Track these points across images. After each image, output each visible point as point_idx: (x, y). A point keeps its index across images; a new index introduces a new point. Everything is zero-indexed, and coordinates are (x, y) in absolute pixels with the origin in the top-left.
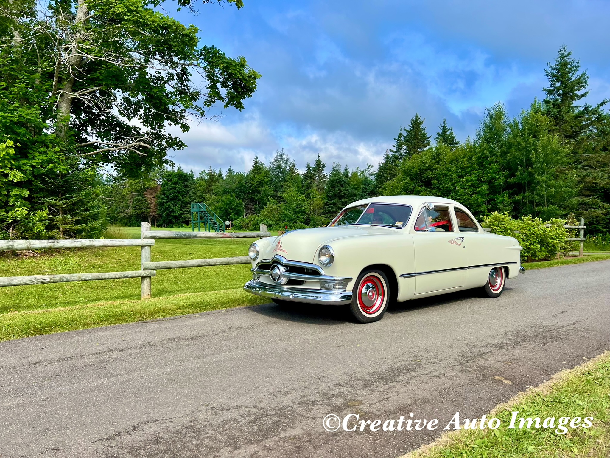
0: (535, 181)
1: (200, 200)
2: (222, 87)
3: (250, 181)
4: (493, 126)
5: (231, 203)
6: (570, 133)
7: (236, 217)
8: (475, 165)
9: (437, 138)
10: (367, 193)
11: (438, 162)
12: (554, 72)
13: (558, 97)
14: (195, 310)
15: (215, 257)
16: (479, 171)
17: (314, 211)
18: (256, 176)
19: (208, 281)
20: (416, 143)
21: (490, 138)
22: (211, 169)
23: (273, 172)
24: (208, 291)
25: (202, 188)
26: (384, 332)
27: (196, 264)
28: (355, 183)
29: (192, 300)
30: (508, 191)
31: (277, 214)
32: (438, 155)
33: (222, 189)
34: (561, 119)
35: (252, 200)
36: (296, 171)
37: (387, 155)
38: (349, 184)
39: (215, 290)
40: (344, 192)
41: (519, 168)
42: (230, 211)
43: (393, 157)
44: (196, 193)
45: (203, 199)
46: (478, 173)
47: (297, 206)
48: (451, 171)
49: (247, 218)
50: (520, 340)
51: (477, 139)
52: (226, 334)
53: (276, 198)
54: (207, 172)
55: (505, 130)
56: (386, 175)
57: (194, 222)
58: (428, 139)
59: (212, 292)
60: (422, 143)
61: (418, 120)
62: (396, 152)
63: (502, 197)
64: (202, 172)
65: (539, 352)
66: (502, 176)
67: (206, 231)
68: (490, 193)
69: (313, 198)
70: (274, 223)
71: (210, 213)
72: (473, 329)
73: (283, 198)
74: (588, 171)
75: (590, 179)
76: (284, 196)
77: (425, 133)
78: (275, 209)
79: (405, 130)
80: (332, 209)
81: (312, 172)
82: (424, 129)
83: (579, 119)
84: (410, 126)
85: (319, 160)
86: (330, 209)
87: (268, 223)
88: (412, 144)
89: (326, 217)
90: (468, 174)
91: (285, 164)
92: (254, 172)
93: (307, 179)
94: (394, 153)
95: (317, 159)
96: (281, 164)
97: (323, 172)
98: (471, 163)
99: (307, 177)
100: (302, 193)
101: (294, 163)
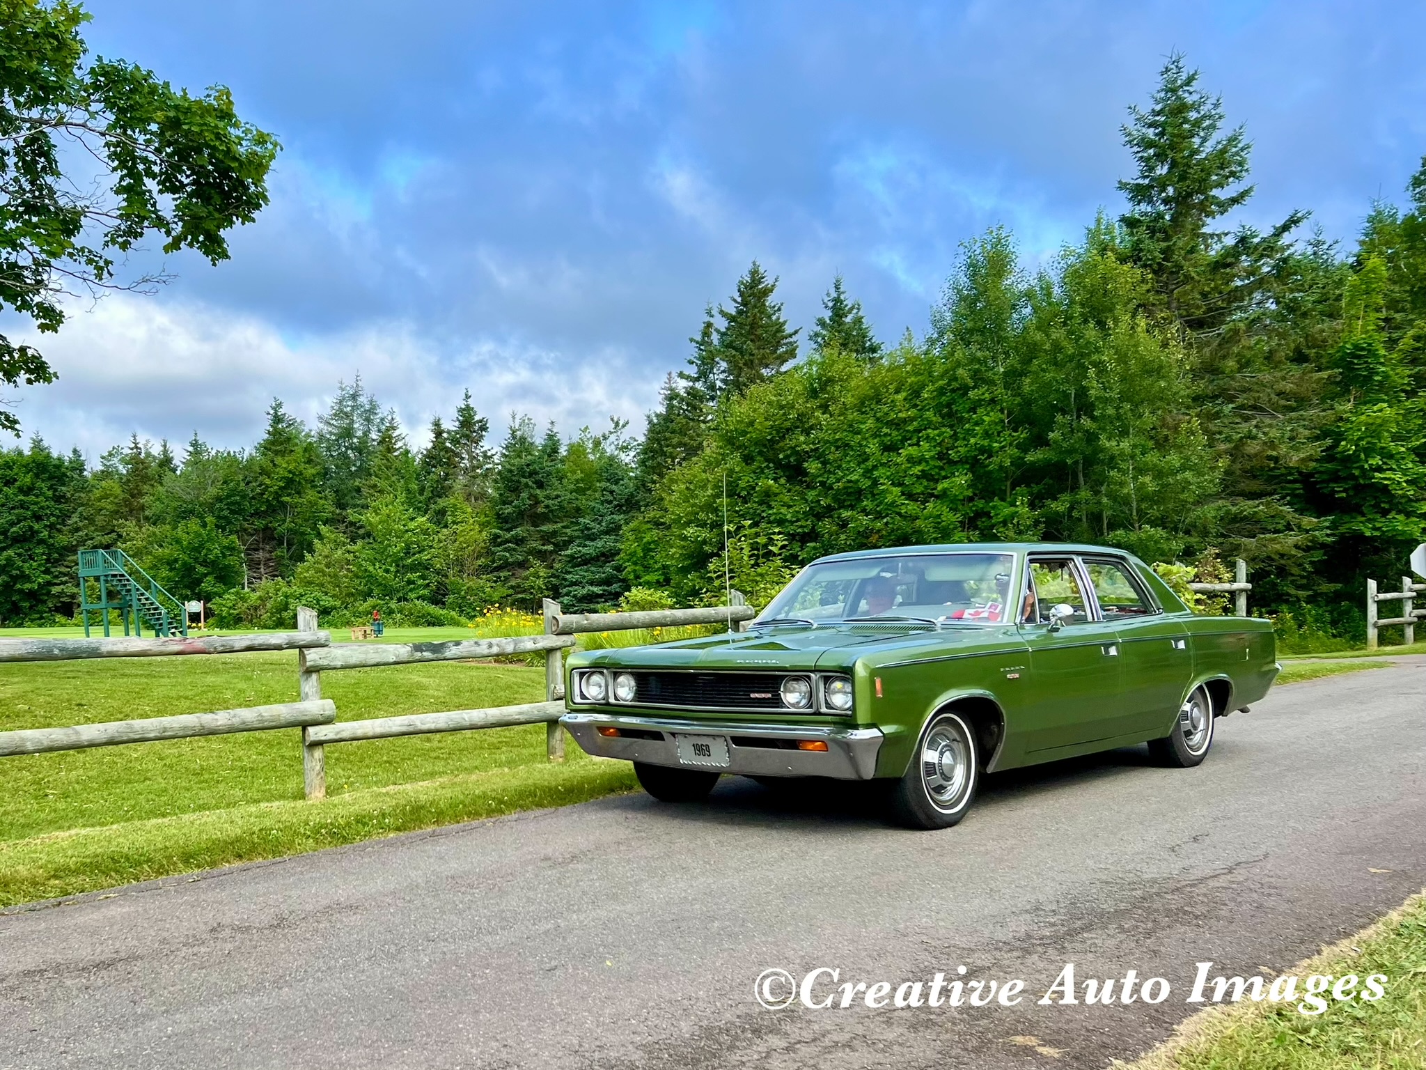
0: (1101, 456)
1: (107, 539)
2: (161, 192)
3: (260, 478)
4: (981, 294)
5: (202, 546)
6: (1199, 313)
7: (220, 588)
8: (929, 414)
9: (817, 335)
10: (616, 506)
11: (824, 406)
12: (1151, 133)
13: (1162, 208)
14: (103, 880)
15: (160, 713)
16: (943, 429)
17: (459, 563)
18: (278, 460)
19: (139, 787)
20: (755, 352)
21: (971, 331)
22: (136, 444)
23: (328, 449)
24: (140, 818)
25: (112, 503)
26: (684, 919)
27: (103, 737)
28: (579, 475)
29: (92, 849)
30: (1028, 486)
31: (346, 576)
32: (825, 383)
33: (176, 504)
34: (1172, 273)
35: (268, 536)
36: (399, 444)
37: (671, 389)
38: (561, 479)
39: (164, 815)
40: (546, 502)
41: (1059, 417)
42: (201, 569)
43: (689, 394)
44: (90, 520)
45: (114, 535)
46: (938, 436)
47: (408, 552)
48: (858, 433)
49: (253, 590)
50: (1079, 923)
51: (935, 336)
52: (203, 950)
53: (342, 527)
54: (125, 451)
55: (1014, 307)
56: (669, 450)
57: (90, 607)
59: (154, 821)
60: (778, 350)
61: (760, 282)
62: (698, 379)
63: (1013, 504)
64: (110, 454)
65: (1136, 959)
66: (1011, 445)
67: (127, 634)
68: (975, 494)
69: (454, 523)
70: (338, 603)
71: (139, 578)
72: (942, 898)
73: (361, 527)
74: (1254, 422)
75: (1258, 448)
76: (367, 518)
77: (781, 320)
78: (338, 561)
79: (722, 312)
80: (511, 555)
81: (448, 445)
82: (779, 309)
83: (1223, 273)
84: (735, 301)
85: (468, 408)
86: (508, 554)
87: (321, 603)
88: (743, 356)
89: (495, 582)
90: (910, 439)
91: (365, 423)
92: (270, 450)
93: (435, 467)
94: (691, 384)
95: (463, 407)
96: (352, 422)
97: (481, 444)
98: (919, 408)
99: (434, 461)
100: (419, 509)
101: (393, 420)
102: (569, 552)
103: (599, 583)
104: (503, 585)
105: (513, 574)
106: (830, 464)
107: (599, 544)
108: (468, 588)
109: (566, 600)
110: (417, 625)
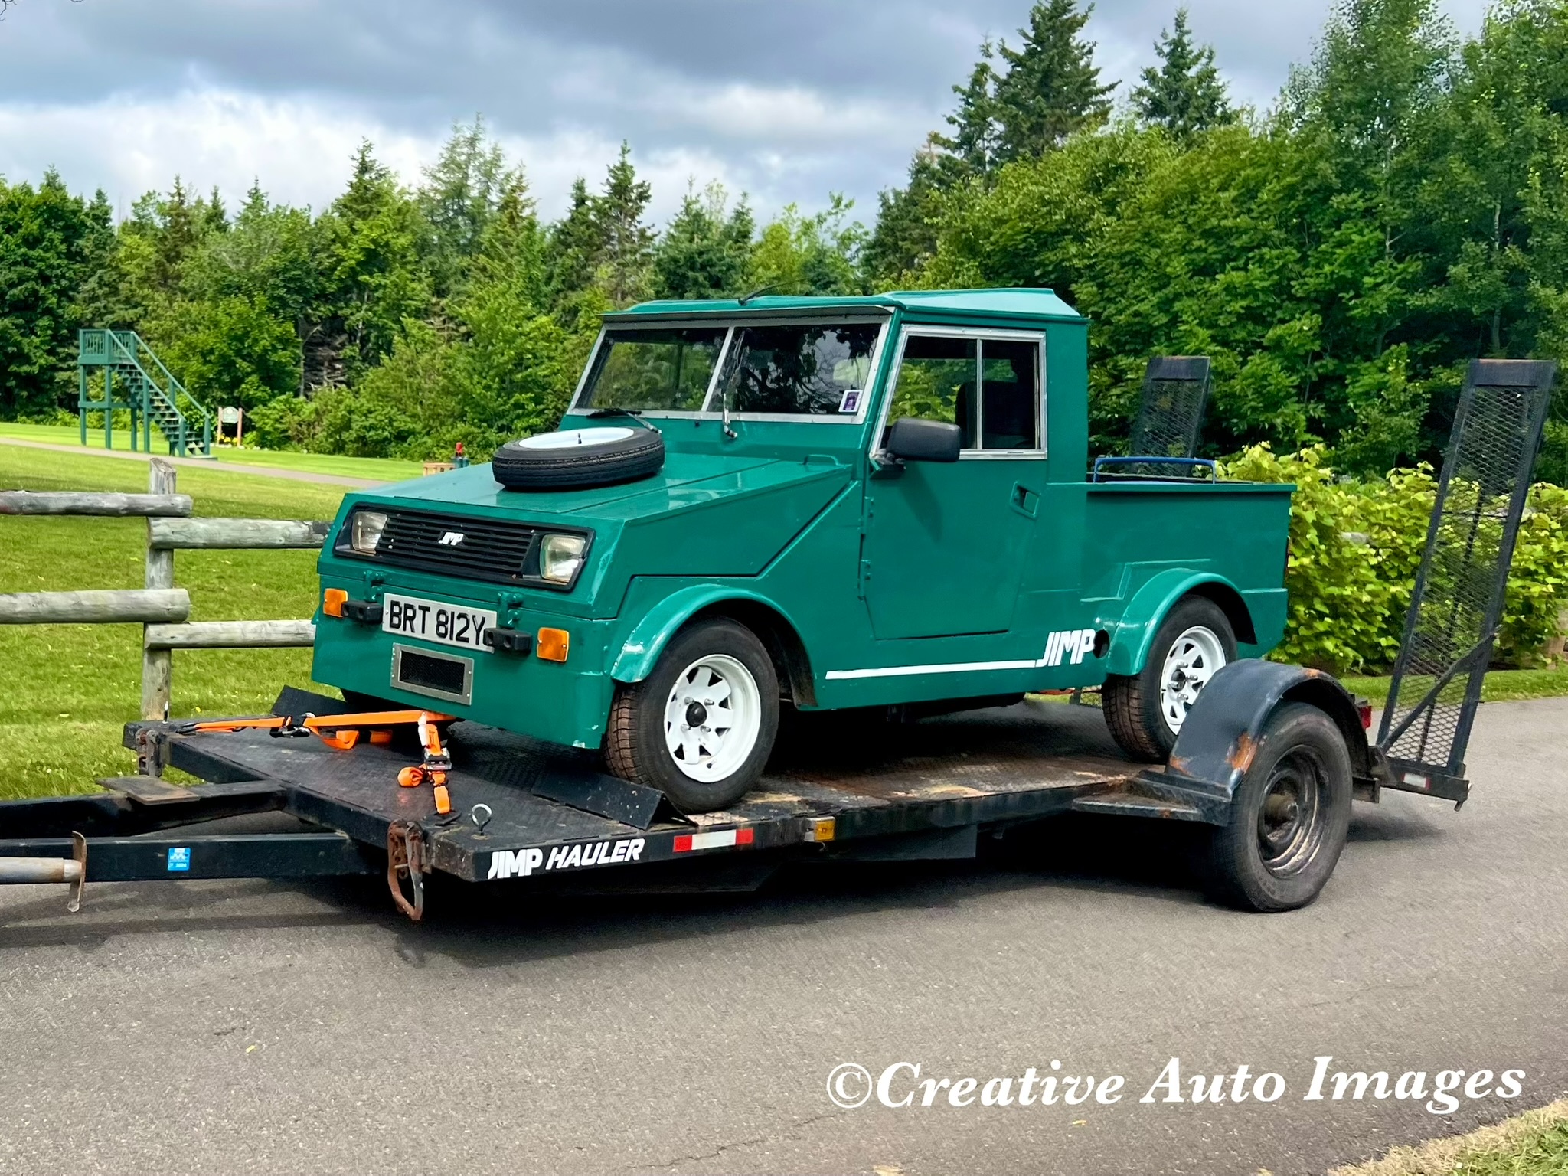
1: (129, 315)
3: (333, 246)
4: (1370, 50)
5: (247, 334)
7: (265, 392)
9: (1142, 92)
11: (1110, 205)
18: (359, 224)
20: (1048, 111)
22: (179, 189)
23: (431, 213)
28: (774, 272)
30: (1410, 343)
32: (1114, 170)
33: (219, 274)
35: (335, 325)
36: (526, 213)
38: (746, 275)
42: (242, 364)
43: (943, 166)
44: (112, 287)
45: (140, 310)
46: (1279, 258)
47: (519, 363)
48: (1160, 245)
49: (309, 399)
54: (165, 198)
55: (1421, 71)
60: (1075, 113)
61: (1067, 11)
62: (959, 146)
63: (1380, 370)
64: (144, 200)
66: (1391, 281)
68: (1324, 349)
69: (587, 327)
70: (418, 427)
73: (464, 324)
76: (468, 313)
77: (1092, 67)
79: (1002, 51)
81: (592, 217)
82: (1089, 52)
84: (1025, 35)
85: (623, 167)
87: (395, 424)
91: (484, 179)
92: (351, 209)
93: (571, 247)
94: (948, 152)
95: (618, 165)
96: (466, 176)
97: (637, 218)
98: (1254, 215)
99: (570, 239)
100: (542, 305)
101: (521, 176)
106: (1111, 287)
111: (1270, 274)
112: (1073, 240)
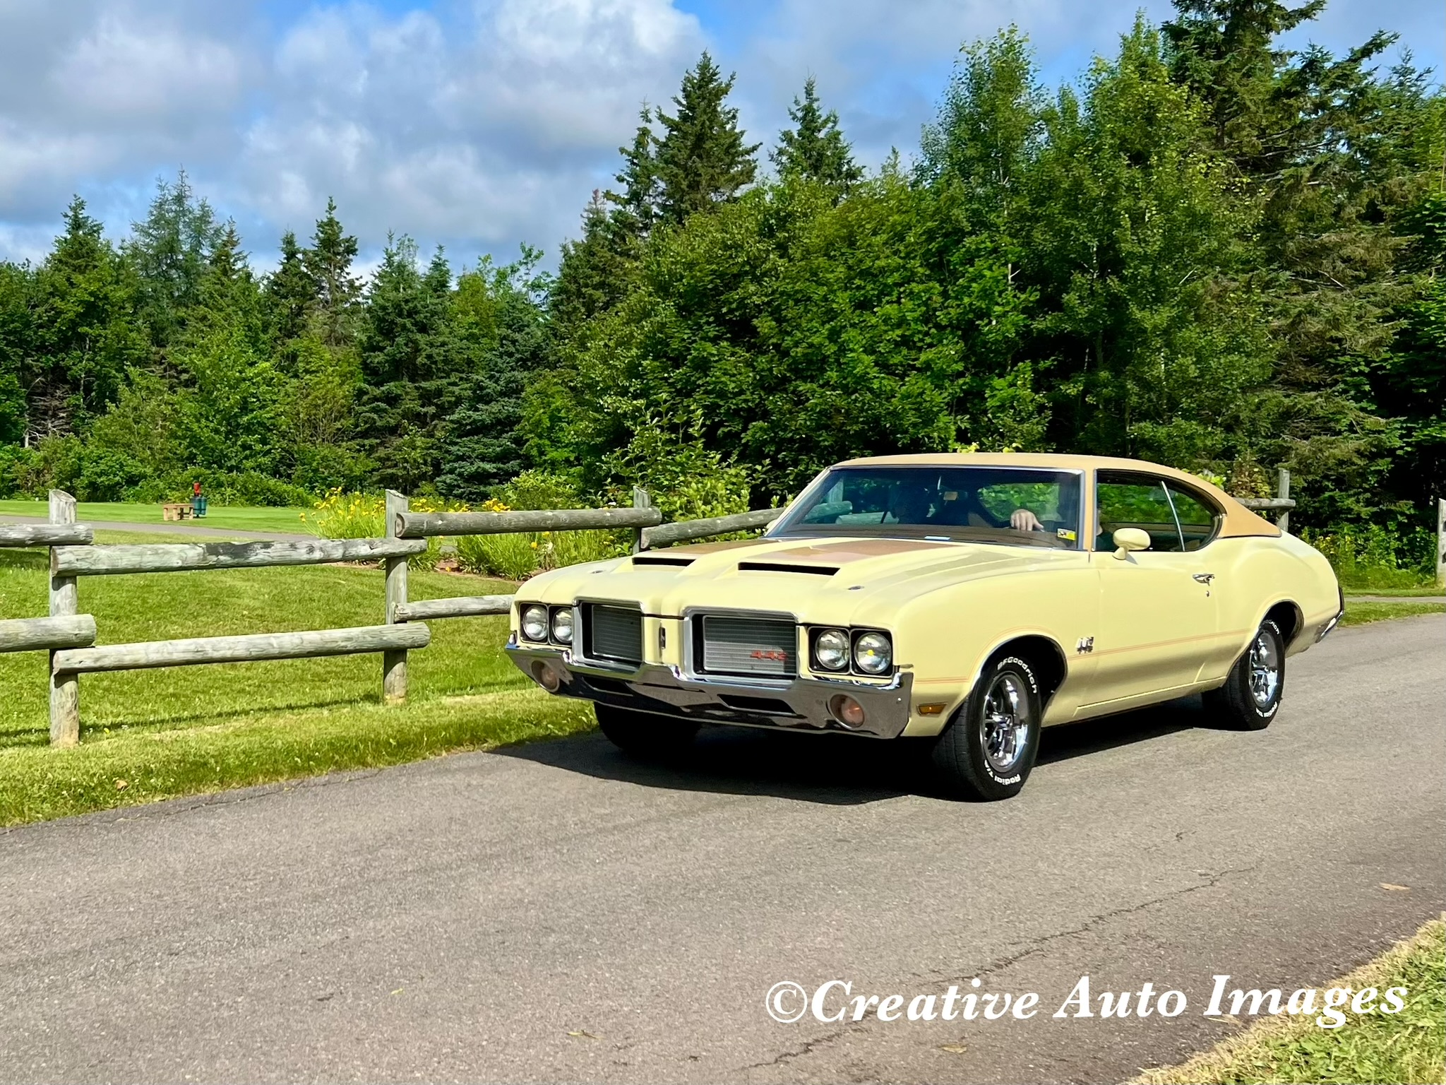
0: (1129, 328)
3: (51, 299)
4: (987, 114)
6: (1254, 153)
8: (915, 263)
9: (781, 152)
10: (518, 360)
11: (782, 249)
13: (1215, 17)
16: (931, 284)
17: (312, 424)
18: (76, 277)
20: (701, 171)
21: (971, 160)
23: (145, 267)
28: (472, 318)
30: (1035, 362)
31: (161, 436)
32: (784, 219)
34: (1224, 100)
35: (57, 375)
36: (239, 265)
37: (594, 212)
38: (449, 321)
40: (429, 350)
41: (1077, 277)
43: (616, 220)
46: (924, 292)
47: (245, 407)
48: (826, 283)
49: (36, 448)
51: (926, 163)
53: (158, 369)
55: (1026, 132)
56: (590, 291)
58: (747, 157)
60: (727, 172)
61: (711, 80)
62: (628, 202)
63: (1012, 385)
66: (1014, 308)
68: (966, 368)
69: (307, 371)
70: (149, 470)
73: (185, 371)
74: (1315, 294)
75: (1319, 326)
76: (192, 361)
77: (737, 131)
78: (152, 416)
79: (661, 117)
80: (380, 417)
81: (303, 269)
82: (734, 117)
83: (1285, 104)
84: (679, 103)
85: (331, 222)
86: (375, 416)
87: (126, 469)
88: (687, 177)
89: (359, 451)
90: (887, 295)
91: (194, 234)
92: (66, 264)
93: (286, 298)
94: (620, 207)
95: (325, 220)
96: (177, 233)
97: (346, 270)
98: (902, 255)
99: (283, 291)
100: (262, 352)
101: (232, 232)
102: (455, 417)
103: (491, 461)
104: (368, 456)
105: (382, 444)
106: (787, 321)
107: (494, 407)
108: (322, 459)
109: (449, 478)
110: (253, 505)
111: (919, 306)
112: (752, 281)
